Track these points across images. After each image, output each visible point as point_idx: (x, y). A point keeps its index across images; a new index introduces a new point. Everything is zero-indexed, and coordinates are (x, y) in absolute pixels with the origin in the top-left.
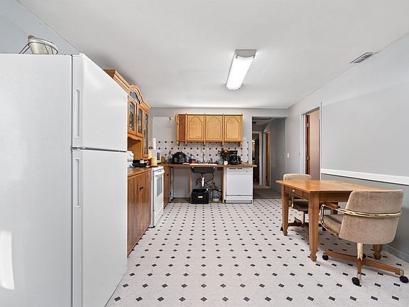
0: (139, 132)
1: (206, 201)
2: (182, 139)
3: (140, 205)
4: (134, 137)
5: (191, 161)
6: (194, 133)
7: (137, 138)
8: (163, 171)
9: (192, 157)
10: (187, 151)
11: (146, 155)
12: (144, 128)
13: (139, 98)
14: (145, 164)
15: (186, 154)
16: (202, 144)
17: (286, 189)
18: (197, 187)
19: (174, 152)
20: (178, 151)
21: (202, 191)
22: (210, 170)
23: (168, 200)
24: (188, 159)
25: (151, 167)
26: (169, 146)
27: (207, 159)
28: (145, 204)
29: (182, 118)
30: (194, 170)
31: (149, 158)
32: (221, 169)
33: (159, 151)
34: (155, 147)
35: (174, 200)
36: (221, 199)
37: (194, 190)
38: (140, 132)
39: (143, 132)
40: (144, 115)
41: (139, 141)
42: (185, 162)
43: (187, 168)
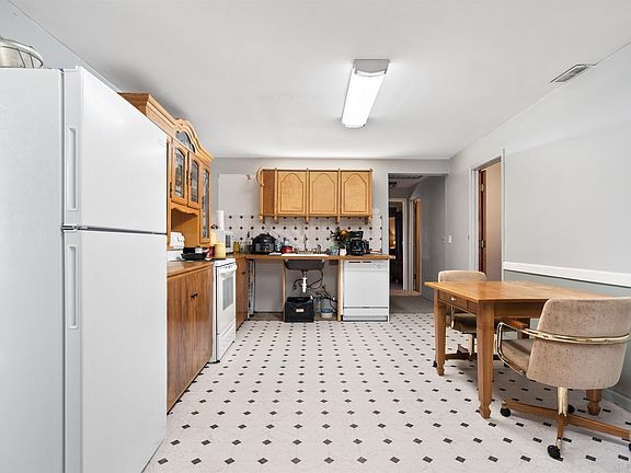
0: (193, 200)
1: (309, 317)
2: (268, 213)
3: (192, 326)
4: (184, 209)
5: (284, 249)
6: (288, 203)
7: (189, 211)
8: (235, 267)
9: (287, 243)
10: (277, 232)
11: (205, 240)
12: (203, 193)
13: (193, 141)
14: (204, 255)
15: (276, 237)
16: (303, 220)
17: (442, 297)
18: (295, 294)
19: (255, 234)
20: (263, 232)
21: (302, 300)
22: (316, 264)
23: (244, 316)
24: (279, 246)
25: (213, 260)
26: (246, 223)
27: (311, 245)
28: (202, 324)
29: (269, 176)
30: (289, 264)
31: (212, 244)
32: (335, 263)
33: (229, 233)
34: (222, 226)
35: (256, 316)
36: (336, 313)
37: (289, 299)
38: (196, 199)
39: (200, 200)
40: (202, 171)
41: (194, 215)
42: (275, 251)
43: (278, 261)
